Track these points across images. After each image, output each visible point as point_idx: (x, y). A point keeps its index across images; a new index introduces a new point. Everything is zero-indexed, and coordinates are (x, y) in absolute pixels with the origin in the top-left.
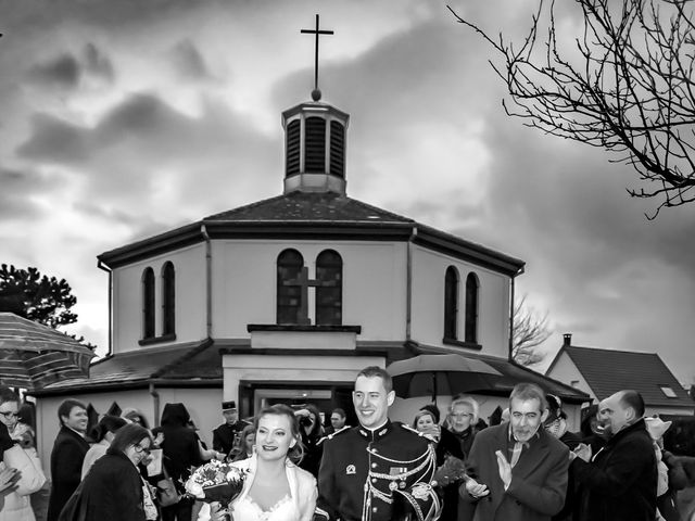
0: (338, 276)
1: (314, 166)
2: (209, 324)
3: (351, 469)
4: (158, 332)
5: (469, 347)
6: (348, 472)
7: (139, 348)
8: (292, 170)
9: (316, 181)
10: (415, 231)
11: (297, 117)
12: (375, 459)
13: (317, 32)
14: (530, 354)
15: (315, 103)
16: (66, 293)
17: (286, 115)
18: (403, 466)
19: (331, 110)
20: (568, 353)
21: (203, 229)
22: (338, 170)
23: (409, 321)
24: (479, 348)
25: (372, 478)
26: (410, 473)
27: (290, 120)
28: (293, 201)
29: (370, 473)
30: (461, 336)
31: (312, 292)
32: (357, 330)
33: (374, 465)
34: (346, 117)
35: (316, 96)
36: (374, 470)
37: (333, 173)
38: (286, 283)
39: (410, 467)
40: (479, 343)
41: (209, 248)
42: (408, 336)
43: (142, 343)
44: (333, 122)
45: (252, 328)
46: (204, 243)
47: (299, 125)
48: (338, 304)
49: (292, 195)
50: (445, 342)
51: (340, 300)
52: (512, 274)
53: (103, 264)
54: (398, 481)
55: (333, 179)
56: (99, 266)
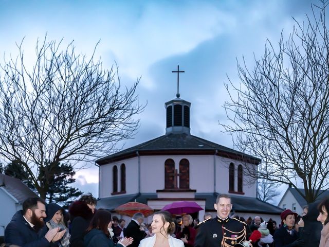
0: (188, 169)
1: (178, 123)
2: (139, 187)
3: (215, 236)
4: (119, 190)
5: (240, 194)
6: (214, 237)
7: (111, 196)
8: (169, 125)
9: (178, 129)
10: (217, 151)
11: (171, 105)
12: (225, 231)
13: (178, 72)
14: (274, 191)
15: (178, 99)
16: (71, 170)
17: (167, 104)
18: (236, 234)
19: (184, 102)
20: (291, 191)
21: (137, 153)
22: (187, 124)
23: (215, 185)
24: (244, 194)
25: (224, 239)
26: (239, 237)
27: (168, 106)
28: (170, 139)
29: (224, 237)
30: (236, 189)
31: (178, 177)
32: (195, 191)
33: (225, 234)
34: (190, 104)
35: (178, 96)
36: (225, 236)
37: (185, 126)
38: (169, 171)
39: (239, 235)
40: (244, 192)
41: (139, 159)
42: (215, 191)
43: (112, 194)
44: (185, 106)
45: (158, 191)
46: (137, 157)
47: (171, 108)
48: (188, 179)
49: (169, 135)
50: (230, 192)
51: (189, 177)
52: (257, 164)
53: (97, 164)
54: (234, 241)
55: (185, 128)
56: (95, 165)
